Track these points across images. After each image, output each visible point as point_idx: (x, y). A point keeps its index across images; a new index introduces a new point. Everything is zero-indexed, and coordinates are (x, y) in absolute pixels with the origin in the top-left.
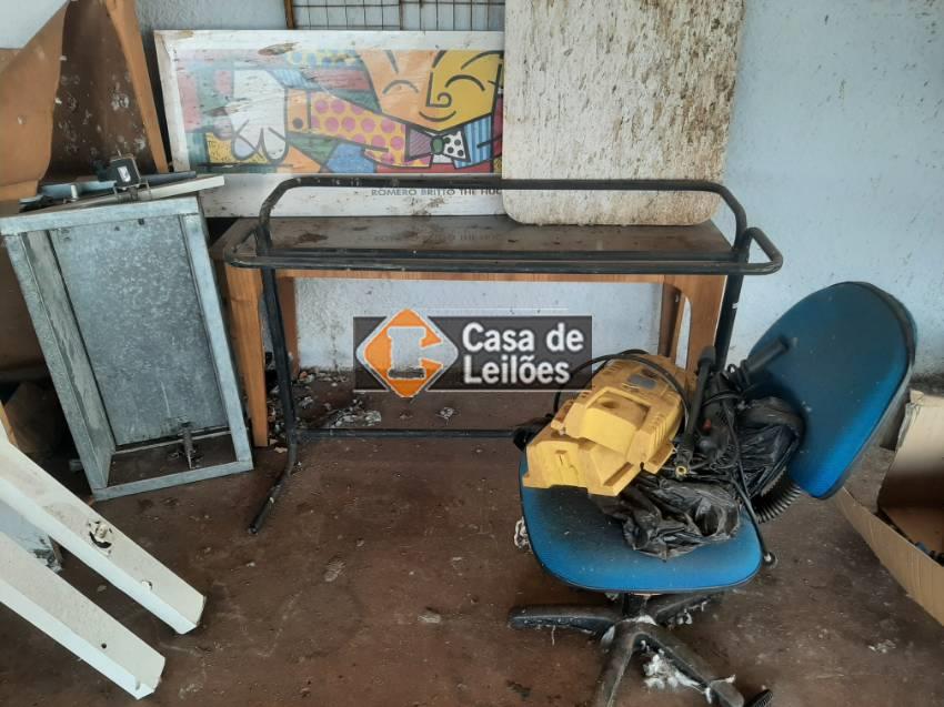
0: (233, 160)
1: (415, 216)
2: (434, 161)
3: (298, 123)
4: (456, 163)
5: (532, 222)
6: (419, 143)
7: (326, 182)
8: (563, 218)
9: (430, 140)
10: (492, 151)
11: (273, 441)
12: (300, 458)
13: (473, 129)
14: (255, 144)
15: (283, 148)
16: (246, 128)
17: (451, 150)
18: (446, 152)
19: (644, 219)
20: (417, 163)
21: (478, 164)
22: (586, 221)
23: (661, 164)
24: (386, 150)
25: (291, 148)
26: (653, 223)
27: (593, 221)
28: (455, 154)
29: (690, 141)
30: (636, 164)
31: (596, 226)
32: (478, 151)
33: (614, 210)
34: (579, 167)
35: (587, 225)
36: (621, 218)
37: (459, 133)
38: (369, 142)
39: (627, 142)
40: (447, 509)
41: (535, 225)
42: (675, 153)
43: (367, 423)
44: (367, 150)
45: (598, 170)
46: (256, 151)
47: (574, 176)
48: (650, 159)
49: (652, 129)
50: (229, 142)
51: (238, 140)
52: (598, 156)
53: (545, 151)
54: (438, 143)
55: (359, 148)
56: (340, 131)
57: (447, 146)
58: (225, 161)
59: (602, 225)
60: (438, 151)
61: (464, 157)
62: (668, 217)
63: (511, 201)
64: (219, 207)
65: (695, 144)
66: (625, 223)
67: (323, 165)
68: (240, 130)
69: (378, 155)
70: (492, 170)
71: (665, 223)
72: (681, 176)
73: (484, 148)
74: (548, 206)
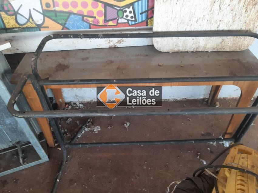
0: (18, 26)
1: (110, 48)
2: (119, 22)
3: (48, 5)
4: (130, 22)
5: (167, 51)
6: (111, 13)
7: (66, 36)
8: (181, 49)
9: (117, 11)
10: (147, 16)
11: (56, 145)
12: (68, 154)
13: (138, 5)
14: (28, 18)
15: (42, 18)
16: (21, 9)
17: (127, 16)
18: (124, 17)
19: (219, 48)
20: (111, 23)
21: (140, 22)
22: (192, 50)
23: (231, 22)
24: (95, 17)
25: (46, 18)
26: (223, 50)
27: (195, 50)
28: (129, 18)
29: (246, 11)
30: (219, 23)
31: (196, 52)
32: (140, 16)
33: (206, 45)
34: (191, 25)
35: (192, 52)
36: (208, 48)
37: (131, 7)
38: (85, 14)
39: (217, 12)
40: (133, 180)
41: (168, 52)
42: (238, 17)
43: (95, 132)
44: (85, 18)
45: (200, 26)
46: (28, 20)
47: (188, 29)
48: (226, 21)
49: (229, 5)
50: (14, 17)
51: (18, 16)
52: (201, 19)
53: (175, 17)
54: (120, 13)
55: (81, 17)
56: (70, 9)
57: (125, 14)
58: (14, 27)
59: (199, 52)
60: (121, 17)
61: (134, 19)
62: (230, 48)
63: (157, 42)
64: (15, 48)
65: (249, 12)
66: (210, 51)
67: (64, 26)
68: (18, 10)
69: (91, 20)
70: (147, 25)
71: (228, 50)
72: (239, 28)
73: (144, 14)
74: (175, 44)
